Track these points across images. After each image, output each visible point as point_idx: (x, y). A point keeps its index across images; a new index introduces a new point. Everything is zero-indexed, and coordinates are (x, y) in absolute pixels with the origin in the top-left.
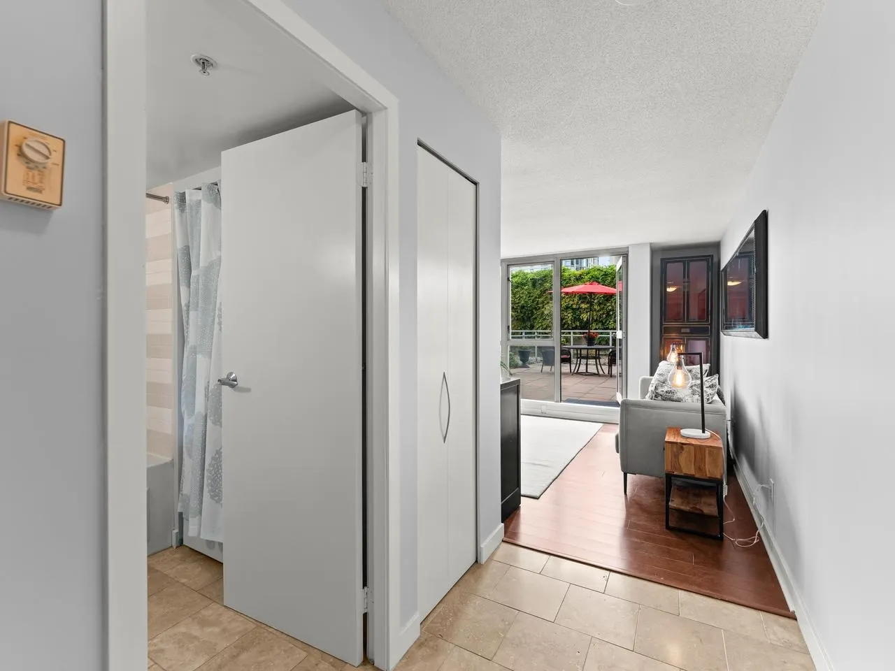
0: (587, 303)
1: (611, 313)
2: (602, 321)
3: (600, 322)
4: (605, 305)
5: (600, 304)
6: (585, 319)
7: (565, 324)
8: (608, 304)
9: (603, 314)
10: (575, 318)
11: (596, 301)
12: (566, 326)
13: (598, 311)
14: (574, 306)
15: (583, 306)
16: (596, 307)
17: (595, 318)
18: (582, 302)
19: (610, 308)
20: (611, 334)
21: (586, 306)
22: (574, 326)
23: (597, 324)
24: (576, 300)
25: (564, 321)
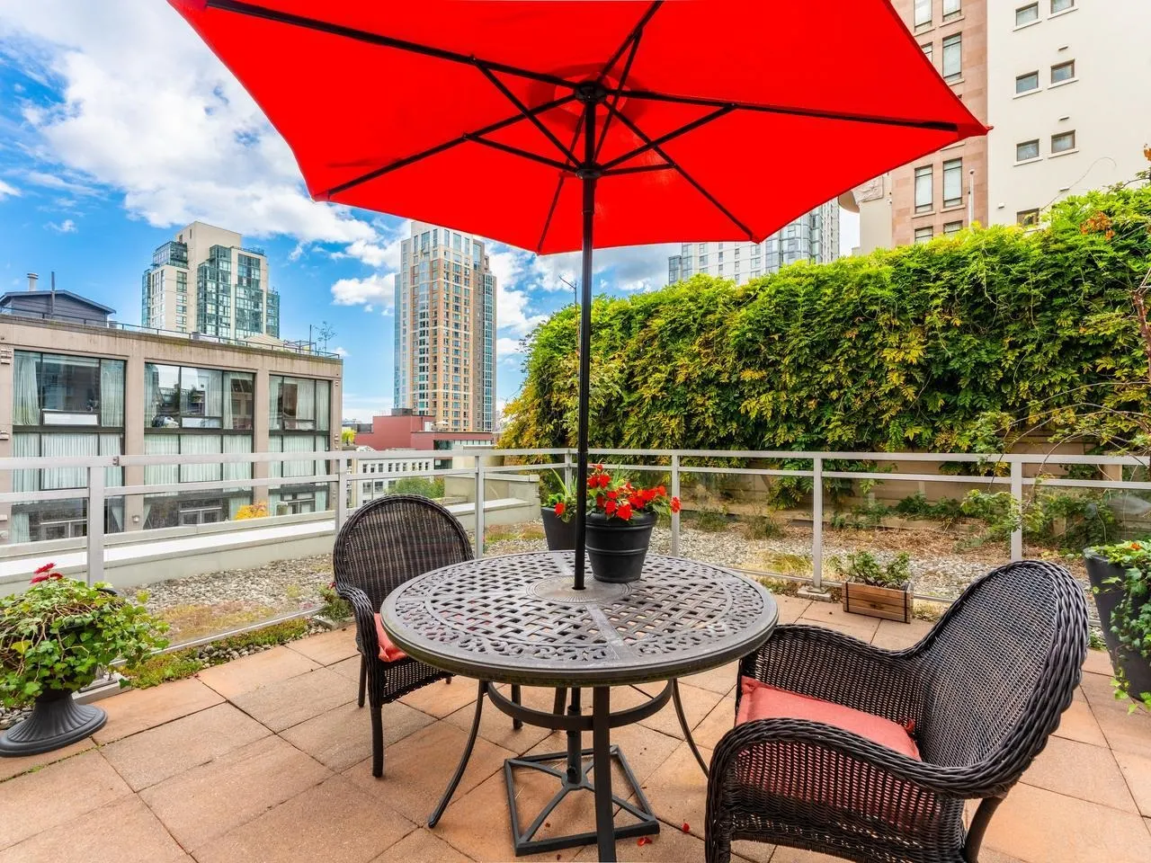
0: (763, 366)
1: (834, 395)
2: (805, 420)
3: (799, 422)
4: (815, 370)
5: (798, 368)
6: (753, 415)
7: (698, 429)
8: (826, 368)
9: (810, 397)
10: (726, 410)
11: (787, 361)
12: (701, 435)
13: (795, 390)
14: (724, 379)
15: (748, 375)
16: (786, 378)
17: (784, 409)
18: (746, 366)
19: (831, 378)
20: (818, 465)
21: (757, 376)
22: (722, 434)
23: (790, 429)
24: (730, 359)
25: (695, 421)
